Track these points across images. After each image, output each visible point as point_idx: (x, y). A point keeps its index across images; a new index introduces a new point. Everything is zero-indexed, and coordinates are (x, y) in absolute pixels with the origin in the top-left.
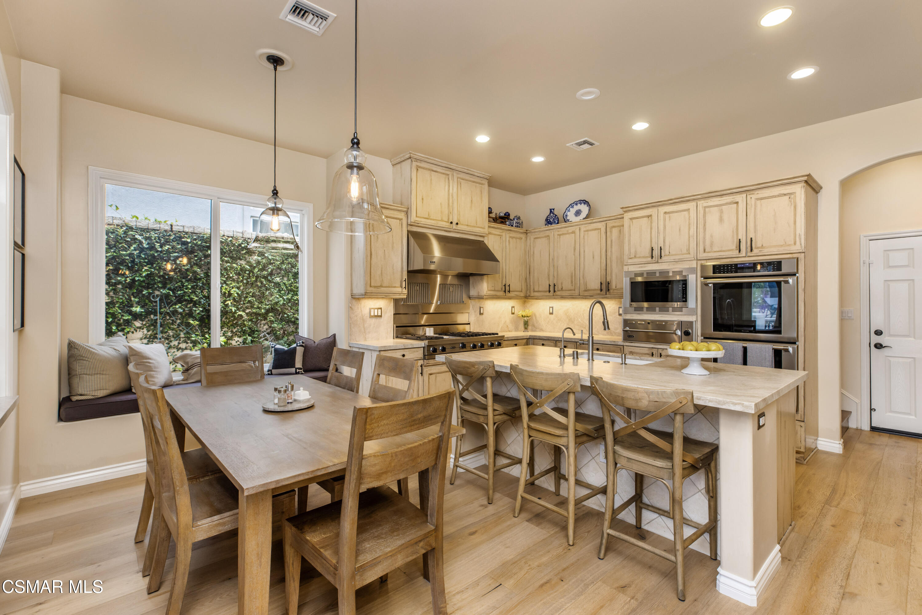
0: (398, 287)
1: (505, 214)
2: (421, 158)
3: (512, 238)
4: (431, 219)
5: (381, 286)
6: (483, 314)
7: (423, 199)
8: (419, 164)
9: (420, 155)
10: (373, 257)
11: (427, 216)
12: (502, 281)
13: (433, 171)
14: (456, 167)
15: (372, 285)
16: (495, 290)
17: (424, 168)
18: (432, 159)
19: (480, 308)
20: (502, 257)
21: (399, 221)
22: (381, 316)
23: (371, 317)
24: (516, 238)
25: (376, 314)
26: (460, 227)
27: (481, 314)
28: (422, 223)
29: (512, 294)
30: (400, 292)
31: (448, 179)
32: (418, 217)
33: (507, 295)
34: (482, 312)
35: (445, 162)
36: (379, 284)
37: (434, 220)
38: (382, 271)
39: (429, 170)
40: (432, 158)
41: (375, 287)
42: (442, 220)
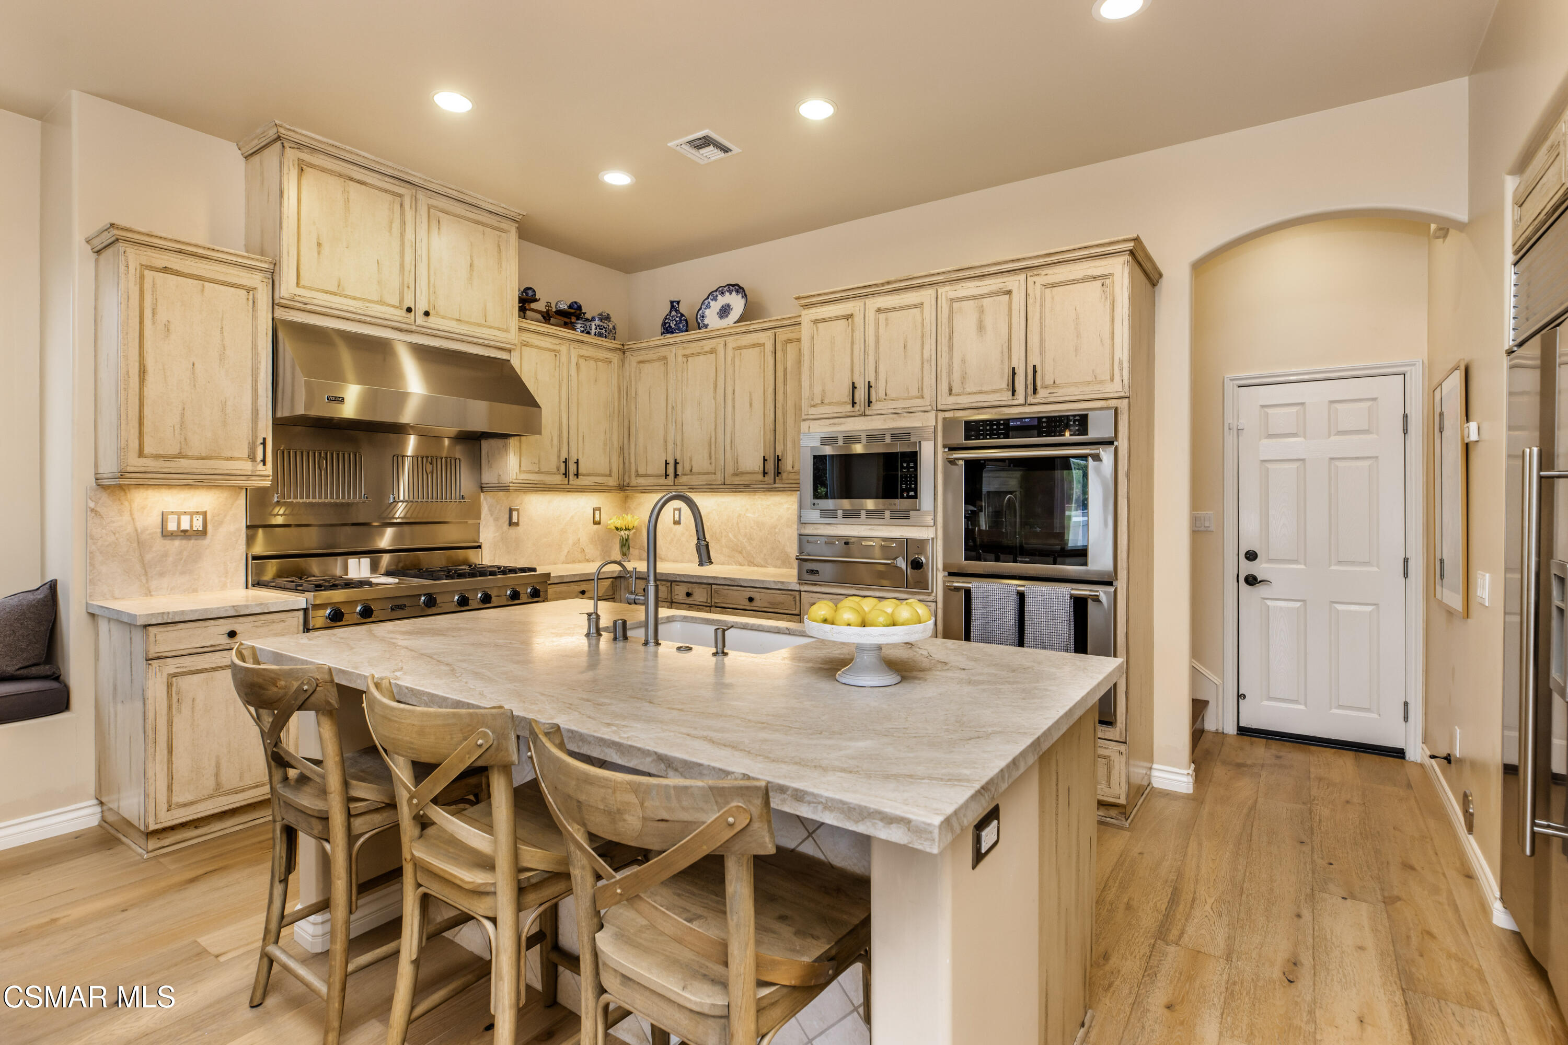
0: (238, 459)
1: (570, 307)
2: (313, 142)
3: (586, 358)
4: (347, 297)
5: (180, 456)
6: (517, 524)
7: (319, 244)
8: (306, 156)
9: (306, 134)
10: (150, 378)
11: (334, 288)
12: (559, 451)
13: (351, 179)
14: (425, 180)
15: (147, 450)
16: (539, 472)
17: (323, 170)
18: (347, 151)
19: (511, 510)
20: (560, 398)
21: (244, 292)
22: (203, 533)
23: (166, 534)
24: (597, 360)
25: (185, 526)
26: (433, 321)
27: (511, 524)
28: (315, 302)
29: (583, 481)
30: (249, 473)
31: (402, 205)
32: (304, 287)
33: (571, 482)
34: (515, 519)
35: (390, 164)
36: (174, 450)
37: (354, 298)
38: (183, 415)
39: (340, 175)
40: (348, 148)
41: (157, 457)
42: (381, 302)
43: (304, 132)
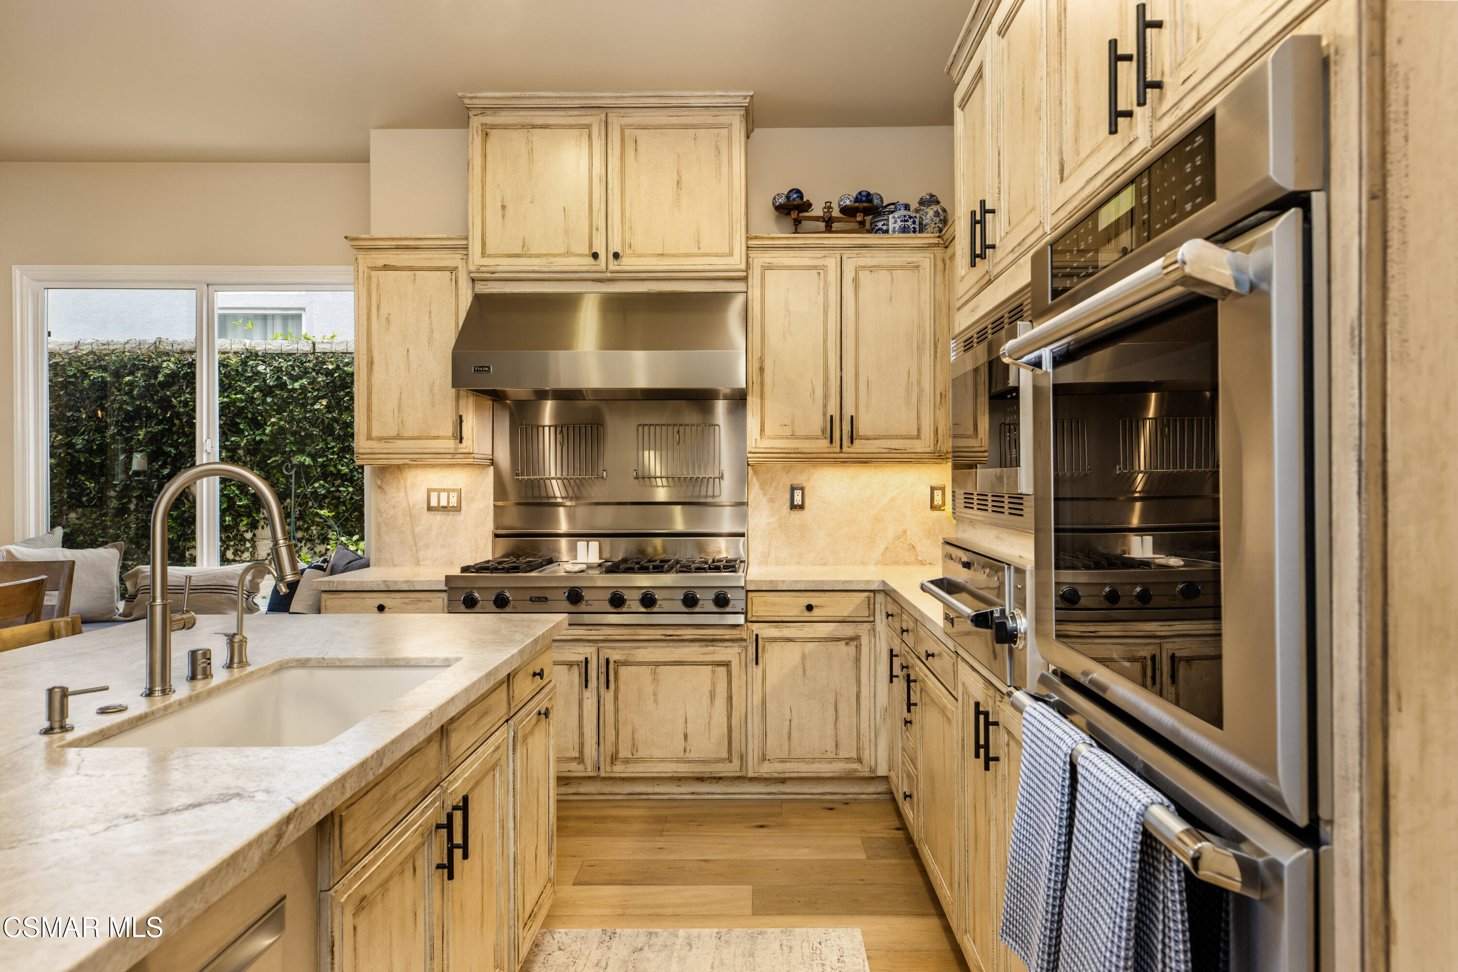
0: (444, 438)
1: (857, 200)
2: (497, 102)
3: (872, 269)
4: (530, 256)
5: (398, 437)
6: (801, 507)
7: (503, 207)
8: (489, 119)
9: (488, 96)
10: (376, 368)
11: (518, 251)
12: (825, 406)
13: (534, 127)
14: (616, 98)
15: (375, 433)
16: (793, 436)
17: (506, 127)
18: (529, 98)
19: (793, 489)
20: (826, 333)
21: (448, 273)
22: (457, 509)
23: (430, 509)
24: (891, 268)
25: (444, 503)
26: (628, 263)
27: (793, 507)
28: (500, 269)
29: (860, 446)
30: (452, 451)
31: (590, 137)
32: (489, 256)
33: (845, 449)
34: (798, 500)
35: (573, 94)
36: (393, 433)
37: (538, 256)
38: (400, 399)
39: (523, 127)
40: (528, 94)
41: (380, 439)
42: (568, 254)
43: (485, 94)
